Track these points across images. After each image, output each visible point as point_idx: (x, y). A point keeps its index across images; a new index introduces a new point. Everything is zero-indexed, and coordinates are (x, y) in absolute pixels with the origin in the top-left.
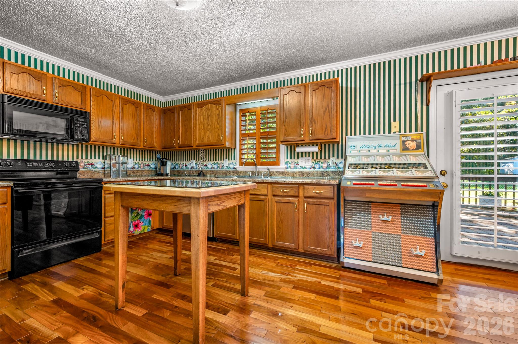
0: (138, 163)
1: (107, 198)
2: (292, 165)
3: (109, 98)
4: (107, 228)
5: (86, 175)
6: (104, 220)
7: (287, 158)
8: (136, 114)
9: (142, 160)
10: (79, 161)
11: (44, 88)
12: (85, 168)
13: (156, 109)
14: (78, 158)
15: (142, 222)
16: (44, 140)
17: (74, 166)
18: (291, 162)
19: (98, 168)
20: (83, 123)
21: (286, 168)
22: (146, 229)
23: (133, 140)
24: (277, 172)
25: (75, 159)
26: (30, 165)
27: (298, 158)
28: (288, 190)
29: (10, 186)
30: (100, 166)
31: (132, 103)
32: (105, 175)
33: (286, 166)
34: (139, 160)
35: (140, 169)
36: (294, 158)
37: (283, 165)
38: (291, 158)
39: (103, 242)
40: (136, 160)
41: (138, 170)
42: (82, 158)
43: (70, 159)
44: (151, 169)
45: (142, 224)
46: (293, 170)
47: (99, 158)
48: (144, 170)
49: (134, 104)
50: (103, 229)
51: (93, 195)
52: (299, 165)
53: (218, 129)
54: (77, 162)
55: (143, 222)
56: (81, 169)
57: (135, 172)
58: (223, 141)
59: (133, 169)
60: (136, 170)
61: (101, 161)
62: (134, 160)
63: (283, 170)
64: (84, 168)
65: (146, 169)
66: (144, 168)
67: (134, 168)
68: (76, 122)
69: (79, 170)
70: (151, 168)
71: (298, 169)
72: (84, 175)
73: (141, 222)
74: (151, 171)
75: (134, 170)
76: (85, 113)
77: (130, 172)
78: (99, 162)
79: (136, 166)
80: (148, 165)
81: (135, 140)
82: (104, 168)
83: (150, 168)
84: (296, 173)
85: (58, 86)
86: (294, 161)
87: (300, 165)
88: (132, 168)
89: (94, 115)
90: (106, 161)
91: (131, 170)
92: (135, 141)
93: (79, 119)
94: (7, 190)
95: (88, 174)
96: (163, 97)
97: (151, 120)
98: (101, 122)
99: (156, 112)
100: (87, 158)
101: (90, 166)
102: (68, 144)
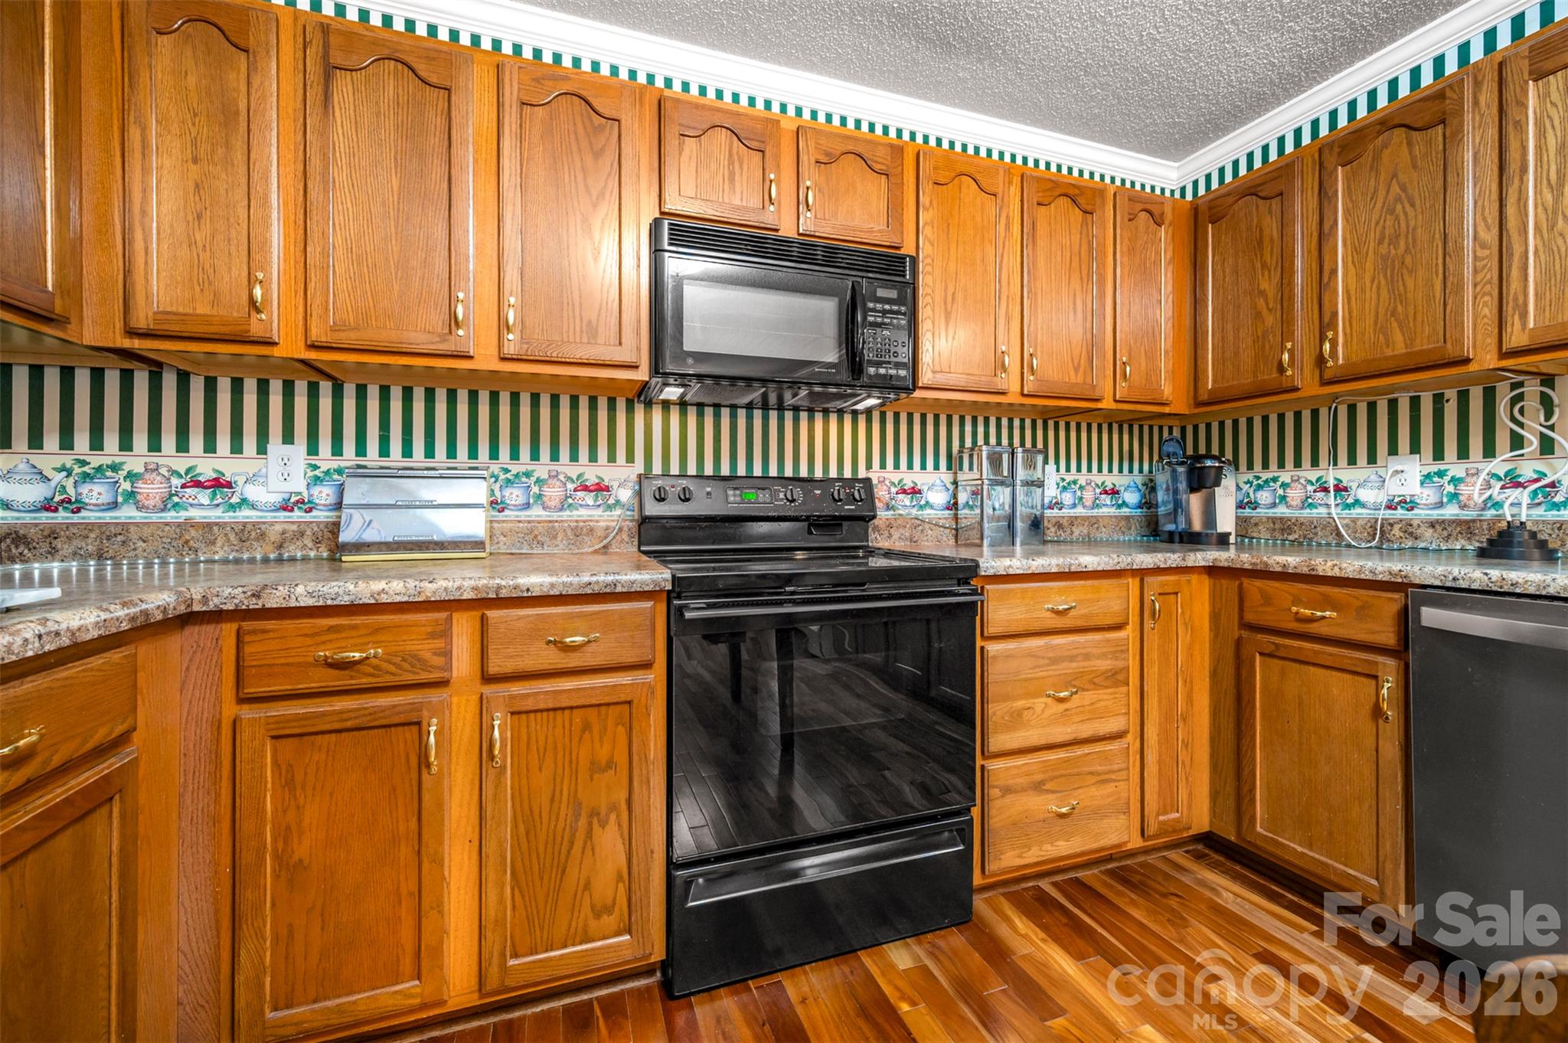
0: (1075, 482)
1: (994, 657)
3: (984, 185)
4: (993, 812)
5: (896, 535)
6: (983, 767)
8: (1085, 247)
9: (1090, 470)
10: (875, 476)
11: (772, 176)
12: (893, 508)
13: (1168, 210)
14: (869, 466)
16: (772, 397)
17: (861, 500)
19: (932, 507)
20: (895, 308)
23: (1072, 373)
25: (862, 473)
26: (734, 495)
29: (661, 591)
30: (938, 498)
31: (1071, 192)
32: (956, 537)
34: (1079, 470)
35: (1080, 511)
39: (977, 880)
40: (1068, 470)
41: (1074, 512)
42: (883, 466)
43: (848, 474)
44: (1125, 511)
47: (937, 467)
48: (1095, 512)
49: (1081, 201)
50: (975, 812)
51: (940, 640)
54: (867, 481)
56: (882, 514)
57: (1065, 522)
59: (1055, 512)
60: (1065, 512)
61: (943, 477)
62: (1058, 470)
64: (888, 507)
65: (1104, 511)
67: (1061, 505)
68: (871, 305)
69: (874, 517)
70: (1125, 504)
72: (890, 536)
74: (1127, 518)
75: (1061, 513)
76: (903, 258)
78: (938, 482)
79: (1067, 498)
80: (1114, 492)
81: (1082, 370)
82: (953, 506)
83: (1119, 506)
85: (813, 161)
89: (929, 268)
90: (961, 477)
92: (1080, 379)
93: (881, 293)
94: (654, 608)
95: (901, 531)
96: (1176, 165)
97: (1145, 268)
98: (953, 299)
99: (1167, 222)
100: (897, 466)
101: (906, 500)
102: (841, 412)
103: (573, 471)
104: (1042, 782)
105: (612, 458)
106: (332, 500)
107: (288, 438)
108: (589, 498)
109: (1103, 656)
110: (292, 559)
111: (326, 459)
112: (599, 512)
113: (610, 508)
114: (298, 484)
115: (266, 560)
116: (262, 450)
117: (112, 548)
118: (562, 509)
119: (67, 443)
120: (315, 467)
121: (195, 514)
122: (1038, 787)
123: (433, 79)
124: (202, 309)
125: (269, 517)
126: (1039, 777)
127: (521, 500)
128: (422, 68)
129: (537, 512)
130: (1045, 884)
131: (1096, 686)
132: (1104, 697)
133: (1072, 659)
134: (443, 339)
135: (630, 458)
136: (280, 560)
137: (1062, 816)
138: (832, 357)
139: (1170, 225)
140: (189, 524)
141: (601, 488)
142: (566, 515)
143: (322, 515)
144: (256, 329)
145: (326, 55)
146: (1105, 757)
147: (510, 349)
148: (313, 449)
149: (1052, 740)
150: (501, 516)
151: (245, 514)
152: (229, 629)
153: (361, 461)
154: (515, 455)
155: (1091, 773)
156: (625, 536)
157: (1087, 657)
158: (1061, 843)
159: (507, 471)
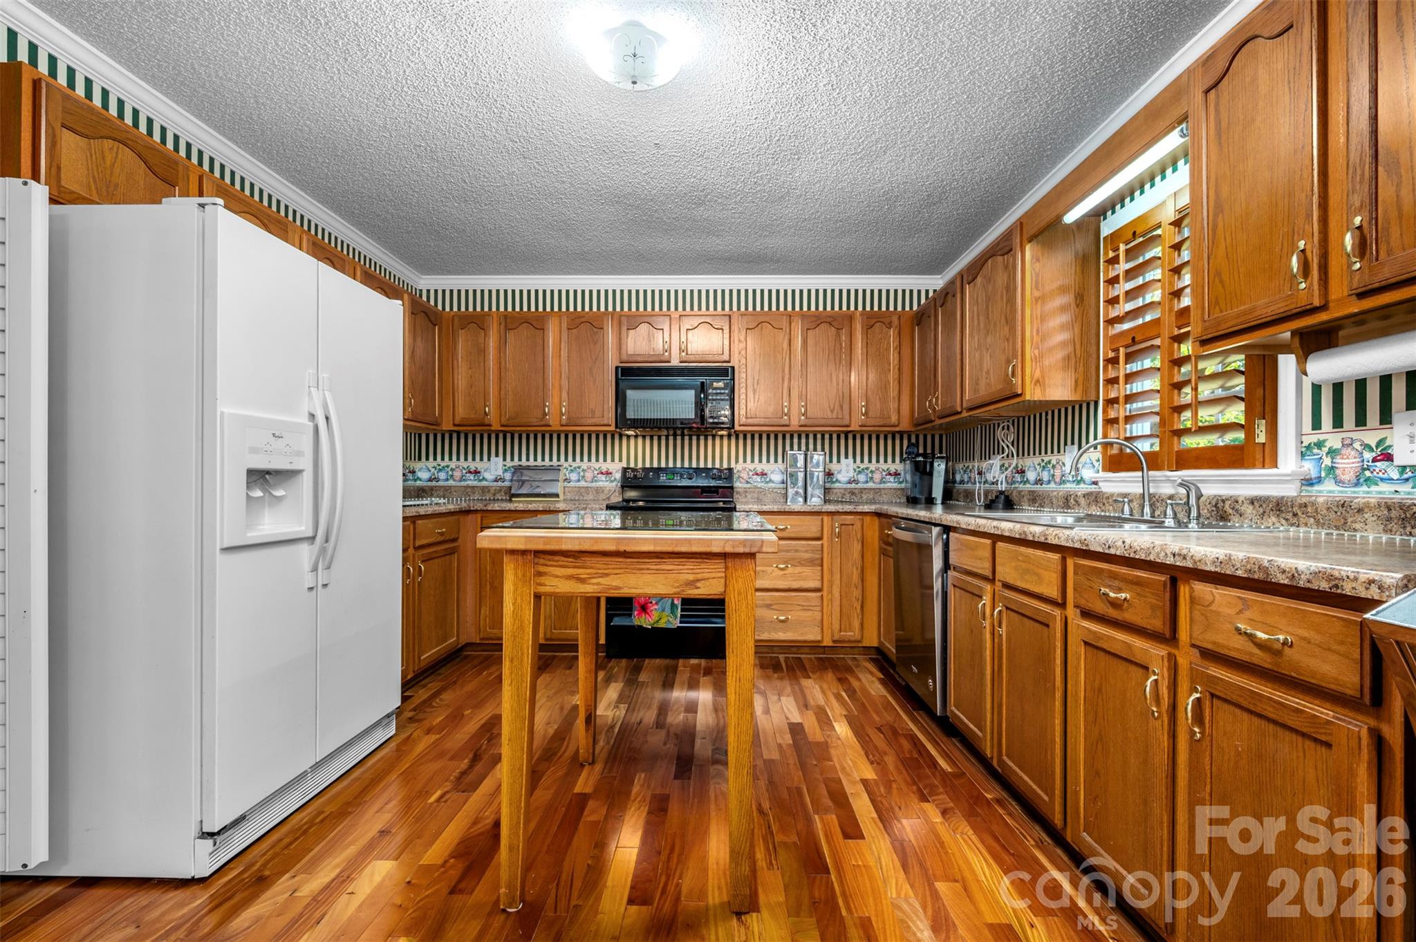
0: (867, 469)
2: (1348, 465)
3: (775, 325)
5: (749, 496)
7: (1316, 425)
8: (838, 347)
9: (878, 461)
10: (738, 467)
11: (666, 340)
12: (748, 482)
13: (896, 320)
14: (737, 461)
15: (654, 602)
16: (679, 432)
17: (726, 479)
18: (1338, 445)
19: (773, 482)
20: (723, 391)
21: (1308, 482)
22: (663, 621)
23: (829, 413)
24: (1252, 501)
25: (726, 465)
26: (663, 476)
27: (1386, 418)
28: (1123, 595)
30: (776, 478)
31: (829, 320)
33: (1309, 467)
34: (870, 461)
35: (871, 485)
36: (1361, 421)
37: (1289, 461)
38: (1338, 422)
40: (862, 461)
41: (865, 486)
42: (744, 461)
44: (903, 485)
45: (656, 607)
46: (1348, 493)
47: (776, 461)
48: (882, 486)
49: (833, 323)
52: (1388, 457)
53: (1008, 340)
54: (730, 470)
55: (657, 603)
56: (740, 486)
57: (856, 491)
58: (1017, 381)
59: (853, 485)
60: (860, 485)
61: (780, 466)
62: (855, 462)
63: (1289, 491)
64: (745, 482)
65: (889, 485)
66: (882, 481)
67: (857, 482)
68: (710, 391)
69: (735, 487)
71: (1385, 488)
72: (746, 496)
73: (651, 603)
75: (857, 486)
76: (726, 369)
77: (843, 491)
78: (777, 469)
79: (862, 478)
80: (896, 474)
81: (835, 411)
82: (785, 482)
83: (897, 483)
84: (1360, 511)
85: (686, 329)
86: (1355, 435)
87: (1398, 460)
88: (850, 482)
89: (741, 371)
91: (849, 486)
93: (715, 384)
95: (752, 494)
96: (940, 276)
97: (879, 353)
98: (758, 383)
99: (894, 326)
100: (753, 461)
101: (758, 478)
102: (714, 436)
103: (597, 466)
104: (771, 605)
105: (613, 460)
106: (510, 478)
107: (497, 455)
108: (603, 477)
109: (806, 551)
110: (498, 500)
111: (509, 463)
112: (607, 483)
113: (612, 481)
114: (500, 472)
115: (490, 500)
116: (489, 460)
117: (447, 494)
118: (592, 482)
119: (435, 459)
120: (505, 466)
121: (470, 483)
122: (769, 606)
123: (538, 327)
124: (473, 416)
125: (491, 484)
126: (769, 602)
127: (576, 478)
128: (534, 323)
129: (582, 484)
130: (782, 657)
131: (804, 565)
132: (807, 571)
133: (788, 551)
134: (542, 420)
135: (621, 460)
136: (494, 500)
137: (782, 621)
138: (692, 416)
139: (896, 327)
140: (467, 487)
141: (608, 473)
142: (594, 484)
143: (507, 484)
144: (487, 422)
145: (506, 326)
146: (807, 599)
147: (564, 422)
148: (505, 459)
149: (776, 587)
150: (569, 485)
151: (484, 483)
152: (479, 516)
153: (520, 463)
154: (574, 460)
155: (799, 605)
156: (617, 494)
157: (796, 551)
158: (780, 633)
159: (571, 466)
